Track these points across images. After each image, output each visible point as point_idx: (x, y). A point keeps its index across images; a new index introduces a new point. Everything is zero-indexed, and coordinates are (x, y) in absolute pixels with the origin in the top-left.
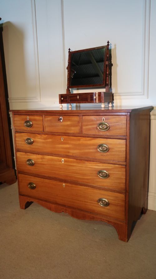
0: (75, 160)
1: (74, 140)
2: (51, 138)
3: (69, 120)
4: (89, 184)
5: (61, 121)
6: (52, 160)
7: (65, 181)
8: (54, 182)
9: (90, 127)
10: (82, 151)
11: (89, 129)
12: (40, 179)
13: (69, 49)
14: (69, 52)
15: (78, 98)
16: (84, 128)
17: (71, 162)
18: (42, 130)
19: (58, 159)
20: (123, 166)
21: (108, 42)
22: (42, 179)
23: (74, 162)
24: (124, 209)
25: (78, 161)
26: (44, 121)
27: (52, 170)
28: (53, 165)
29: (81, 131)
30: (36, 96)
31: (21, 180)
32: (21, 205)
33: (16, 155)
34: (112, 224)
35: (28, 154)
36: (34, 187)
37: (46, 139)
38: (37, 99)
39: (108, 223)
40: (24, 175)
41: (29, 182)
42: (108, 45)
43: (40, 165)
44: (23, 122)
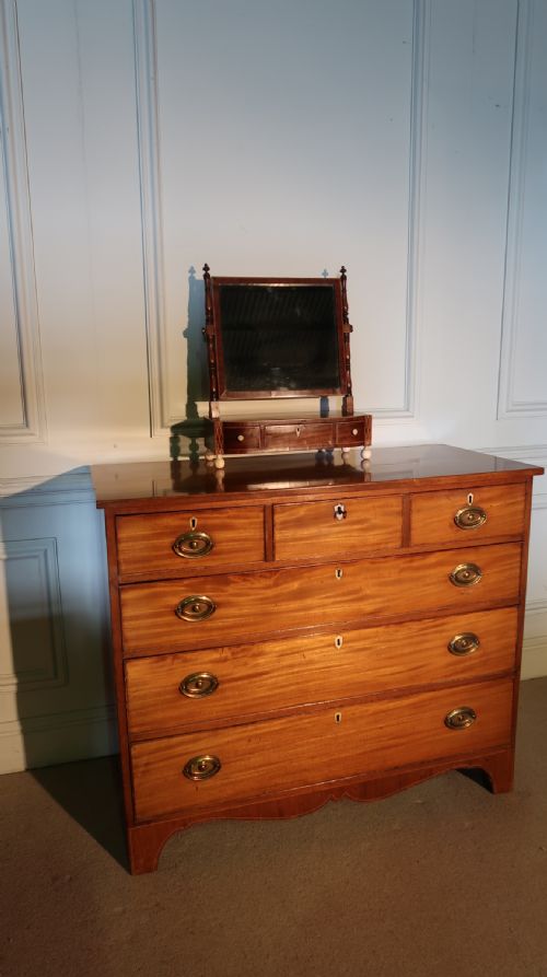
0: (381, 628)
2: (295, 581)
6: (298, 651)
7: (344, 704)
12: (239, 729)
14: (207, 276)
15: (298, 433)
17: (367, 638)
18: (260, 557)
19: (322, 641)
20: (513, 608)
21: (343, 270)
22: (251, 728)
23: (376, 636)
25: (392, 628)
26: (268, 526)
27: (298, 683)
28: (300, 664)
29: (406, 539)
30: (21, 420)
31: (147, 764)
32: (142, 861)
33: (124, 674)
34: (480, 765)
35: (189, 656)
36: (216, 766)
37: (276, 585)
38: (32, 434)
39: (470, 767)
40: (164, 742)
41: (188, 758)
42: (344, 278)
43: (246, 681)
44: (168, 541)
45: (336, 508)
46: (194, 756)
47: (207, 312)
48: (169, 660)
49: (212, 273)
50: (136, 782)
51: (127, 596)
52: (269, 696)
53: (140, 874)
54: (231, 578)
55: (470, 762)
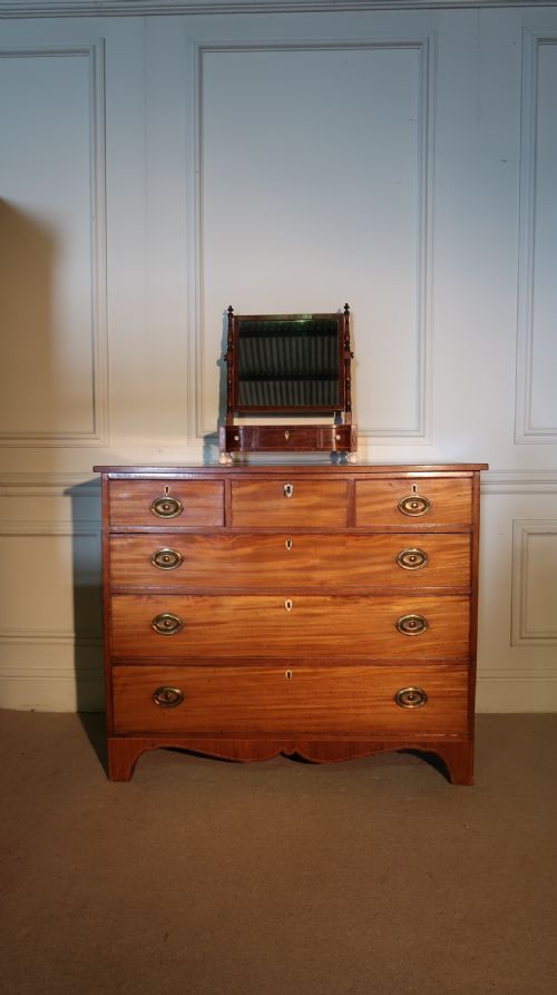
0: (328, 599)
1: (325, 544)
2: (250, 545)
3: (315, 492)
4: (369, 657)
5: (289, 495)
6: (252, 608)
7: (295, 663)
8: (257, 672)
9: (379, 507)
10: (352, 572)
11: (377, 514)
12: (201, 669)
13: (231, 309)
14: (230, 315)
15: (287, 436)
16: (359, 510)
17: (315, 605)
18: (220, 522)
19: (272, 602)
20: (464, 598)
21: (347, 307)
22: (211, 669)
23: (325, 604)
24: (466, 702)
25: (339, 600)
26: (228, 497)
27: (251, 637)
28: (254, 620)
29: (351, 520)
30: (91, 429)
31: (124, 685)
32: (117, 770)
33: (110, 606)
34: (433, 750)
35: (160, 598)
36: (180, 699)
37: (234, 548)
38: (98, 439)
39: (423, 749)
40: (138, 668)
41: (157, 686)
42: (347, 313)
43: (207, 627)
44: (147, 503)
45: (286, 487)
46: (162, 685)
47: (229, 343)
48: (145, 599)
49: (234, 313)
50: (115, 698)
51: (116, 543)
52: (226, 644)
53: (114, 781)
54: (197, 537)
55: (424, 745)
